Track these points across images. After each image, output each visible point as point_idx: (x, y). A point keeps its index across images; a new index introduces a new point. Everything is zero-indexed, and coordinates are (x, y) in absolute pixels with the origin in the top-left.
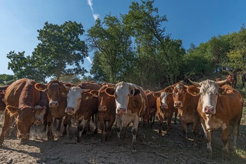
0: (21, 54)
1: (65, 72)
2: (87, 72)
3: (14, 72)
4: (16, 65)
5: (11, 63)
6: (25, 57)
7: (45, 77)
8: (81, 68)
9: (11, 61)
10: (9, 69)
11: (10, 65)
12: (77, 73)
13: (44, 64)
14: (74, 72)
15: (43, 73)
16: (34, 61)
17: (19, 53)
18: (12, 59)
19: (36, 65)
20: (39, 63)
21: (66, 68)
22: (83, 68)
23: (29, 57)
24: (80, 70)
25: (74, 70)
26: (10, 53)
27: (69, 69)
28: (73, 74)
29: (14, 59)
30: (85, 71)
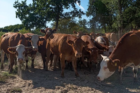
0: (24, 3)
1: (62, 15)
2: (83, 14)
3: (21, 20)
4: (21, 13)
5: (17, 12)
6: (28, 5)
7: (45, 22)
8: (78, 10)
9: (18, 10)
10: (17, 17)
11: (17, 14)
12: (74, 16)
13: (43, 9)
14: (71, 16)
15: (44, 18)
16: (35, 8)
17: (22, 2)
18: (18, 8)
19: (36, 11)
20: (39, 9)
21: (63, 12)
22: (80, 10)
23: (30, 5)
24: (77, 12)
25: (71, 13)
26: (15, 3)
27: (66, 13)
28: (70, 17)
29: (19, 8)
30: (82, 13)
